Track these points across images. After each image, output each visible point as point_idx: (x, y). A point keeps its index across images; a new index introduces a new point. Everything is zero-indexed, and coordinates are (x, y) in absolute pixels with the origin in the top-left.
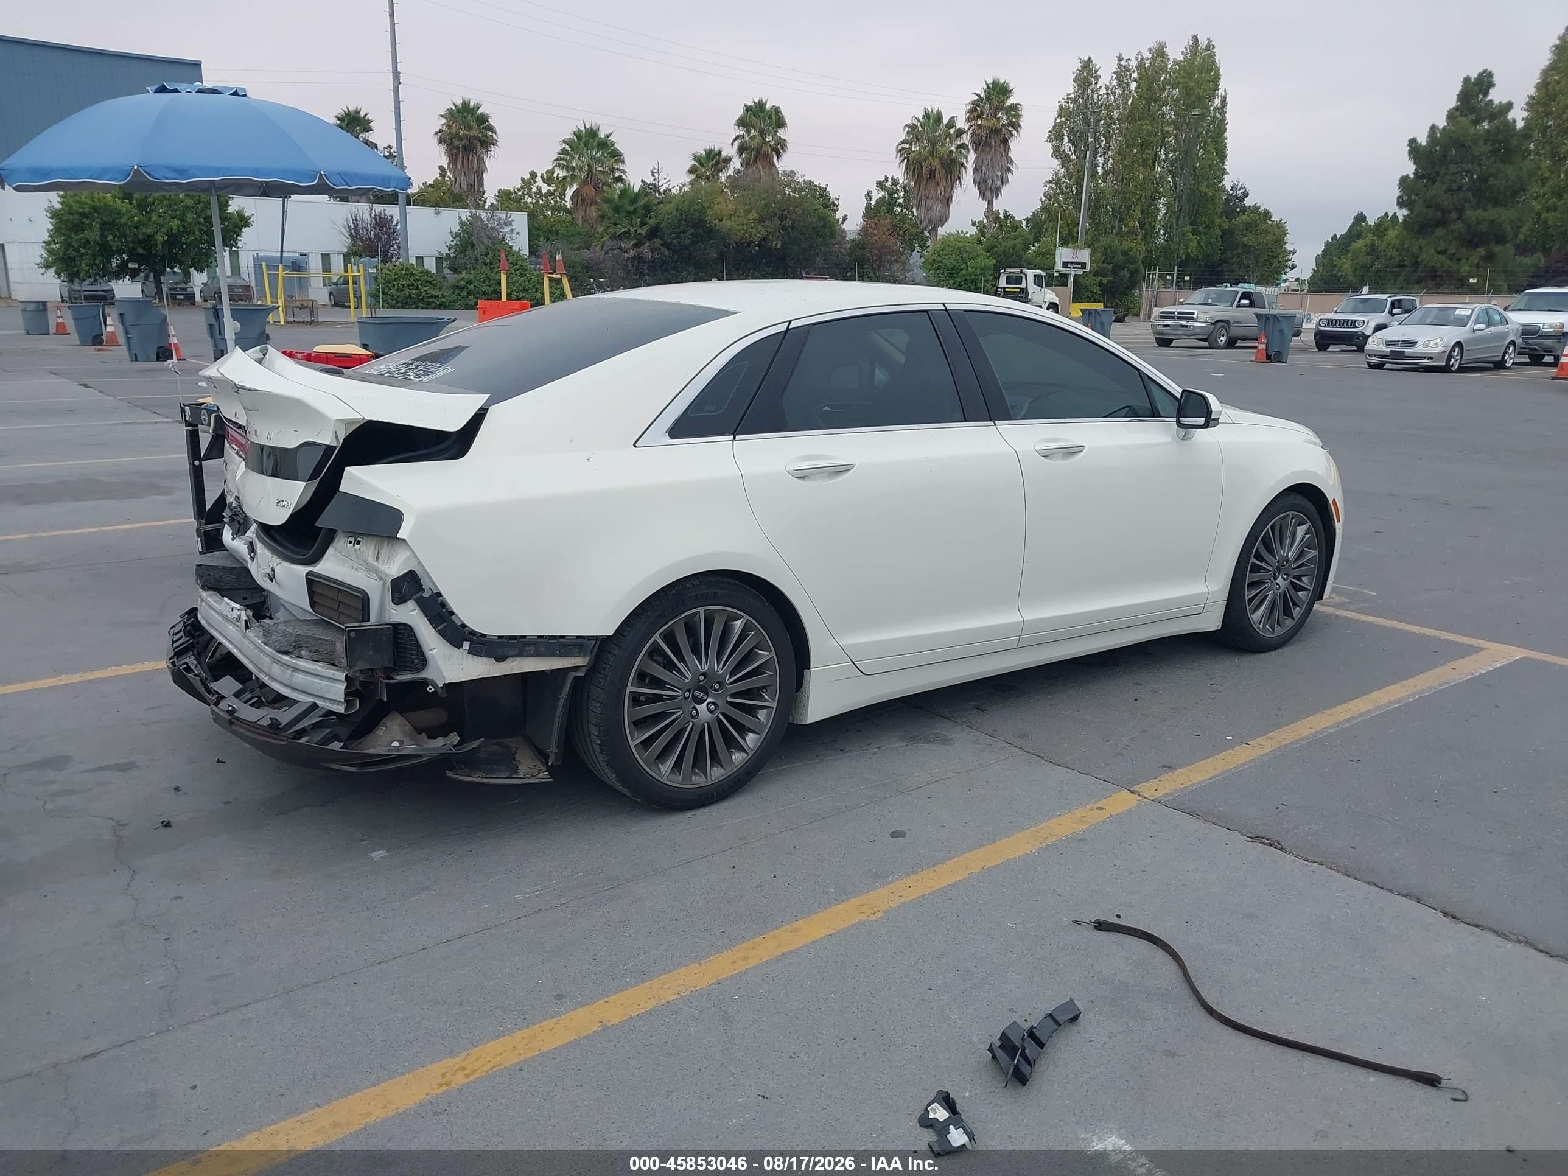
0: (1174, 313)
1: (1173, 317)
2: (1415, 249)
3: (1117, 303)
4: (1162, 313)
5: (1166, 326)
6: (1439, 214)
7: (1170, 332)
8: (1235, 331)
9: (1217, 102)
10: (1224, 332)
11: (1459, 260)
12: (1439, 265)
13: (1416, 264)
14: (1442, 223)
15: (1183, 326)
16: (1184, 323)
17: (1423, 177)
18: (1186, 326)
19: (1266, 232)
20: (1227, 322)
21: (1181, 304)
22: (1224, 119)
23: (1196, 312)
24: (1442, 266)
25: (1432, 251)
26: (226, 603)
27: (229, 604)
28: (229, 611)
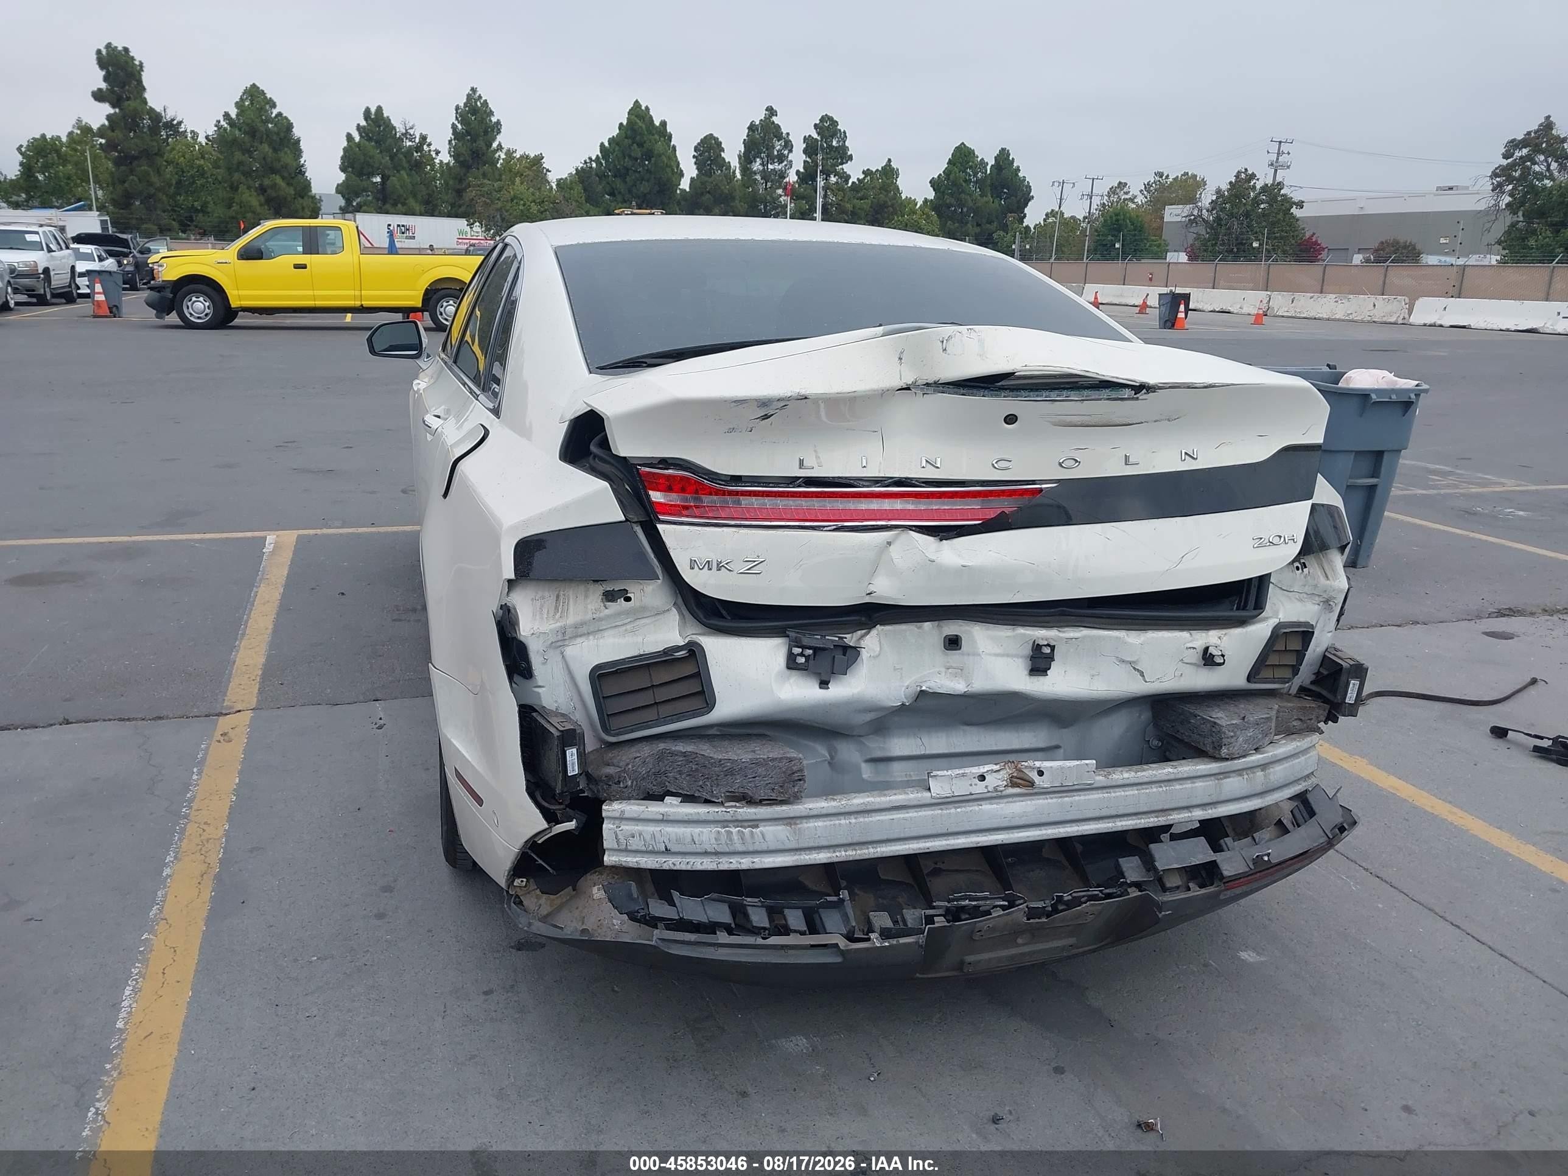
26: (951, 778)
27: (963, 775)
28: (971, 785)
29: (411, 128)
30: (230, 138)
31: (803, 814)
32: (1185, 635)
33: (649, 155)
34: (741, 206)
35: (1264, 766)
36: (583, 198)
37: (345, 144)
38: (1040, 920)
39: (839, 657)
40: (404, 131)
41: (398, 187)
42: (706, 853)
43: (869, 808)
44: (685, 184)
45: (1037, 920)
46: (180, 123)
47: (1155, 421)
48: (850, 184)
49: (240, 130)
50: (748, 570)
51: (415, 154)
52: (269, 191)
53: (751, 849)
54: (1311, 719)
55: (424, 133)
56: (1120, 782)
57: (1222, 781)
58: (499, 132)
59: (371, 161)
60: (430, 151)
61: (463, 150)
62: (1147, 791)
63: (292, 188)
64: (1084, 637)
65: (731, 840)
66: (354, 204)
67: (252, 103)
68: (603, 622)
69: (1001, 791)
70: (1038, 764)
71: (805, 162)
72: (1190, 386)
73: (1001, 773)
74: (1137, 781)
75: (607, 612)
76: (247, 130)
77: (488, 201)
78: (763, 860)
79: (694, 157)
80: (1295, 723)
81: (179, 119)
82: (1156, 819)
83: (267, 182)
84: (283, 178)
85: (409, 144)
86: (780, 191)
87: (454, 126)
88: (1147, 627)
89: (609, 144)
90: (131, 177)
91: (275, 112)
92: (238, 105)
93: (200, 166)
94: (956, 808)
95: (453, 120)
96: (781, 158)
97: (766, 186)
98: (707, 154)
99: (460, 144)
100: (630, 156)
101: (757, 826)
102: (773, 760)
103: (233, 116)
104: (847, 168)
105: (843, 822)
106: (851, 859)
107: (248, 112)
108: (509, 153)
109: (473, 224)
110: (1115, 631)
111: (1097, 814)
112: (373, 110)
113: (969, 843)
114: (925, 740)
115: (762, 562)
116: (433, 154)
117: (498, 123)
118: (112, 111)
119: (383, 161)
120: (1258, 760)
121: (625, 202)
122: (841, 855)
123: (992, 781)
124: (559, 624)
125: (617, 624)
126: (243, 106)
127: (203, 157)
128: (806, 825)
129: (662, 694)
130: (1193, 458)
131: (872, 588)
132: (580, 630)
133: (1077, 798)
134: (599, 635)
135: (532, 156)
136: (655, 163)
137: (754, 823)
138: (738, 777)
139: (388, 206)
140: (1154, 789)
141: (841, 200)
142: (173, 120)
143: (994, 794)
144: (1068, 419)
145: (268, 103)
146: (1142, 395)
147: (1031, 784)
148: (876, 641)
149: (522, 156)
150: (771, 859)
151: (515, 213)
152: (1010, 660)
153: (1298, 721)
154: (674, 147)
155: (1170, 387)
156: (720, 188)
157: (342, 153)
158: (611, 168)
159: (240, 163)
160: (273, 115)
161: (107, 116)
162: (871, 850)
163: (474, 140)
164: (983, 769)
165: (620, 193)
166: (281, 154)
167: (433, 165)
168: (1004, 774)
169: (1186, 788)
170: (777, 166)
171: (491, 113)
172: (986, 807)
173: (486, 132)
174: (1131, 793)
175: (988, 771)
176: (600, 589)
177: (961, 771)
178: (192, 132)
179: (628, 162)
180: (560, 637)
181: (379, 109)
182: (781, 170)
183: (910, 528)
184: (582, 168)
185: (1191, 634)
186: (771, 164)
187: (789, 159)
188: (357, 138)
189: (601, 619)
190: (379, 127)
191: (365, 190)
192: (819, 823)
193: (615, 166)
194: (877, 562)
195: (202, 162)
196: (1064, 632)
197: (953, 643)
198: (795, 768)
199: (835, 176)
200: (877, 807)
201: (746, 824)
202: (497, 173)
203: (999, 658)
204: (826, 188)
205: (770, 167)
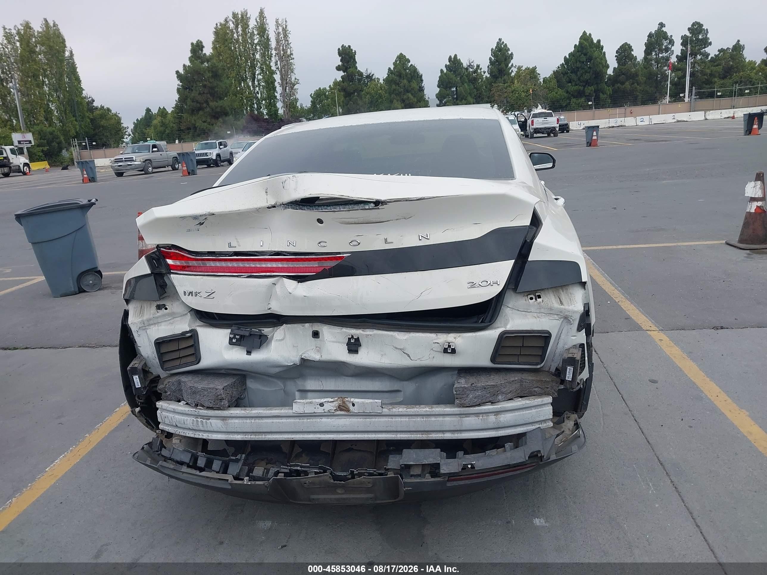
0: (122, 159)
1: (122, 161)
2: (193, 121)
3: (55, 161)
4: (115, 159)
5: (119, 166)
6: (198, 105)
7: (123, 169)
8: (154, 164)
9: (67, 54)
10: (150, 165)
11: (212, 125)
12: (205, 128)
13: (195, 128)
14: (200, 109)
15: (129, 165)
16: (129, 163)
17: (187, 89)
18: (131, 165)
19: (111, 119)
20: (150, 160)
21: (122, 154)
22: (74, 63)
23: (134, 157)
24: (206, 128)
25: (201, 122)
26: (304, 404)
27: (311, 403)
28: (315, 408)
29: (472, 62)
30: (391, 79)
31: (228, 416)
32: (433, 335)
33: (590, 59)
34: (642, 79)
35: (497, 413)
36: (557, 86)
37: (440, 74)
38: (340, 482)
39: (257, 340)
40: (469, 64)
41: (463, 92)
42: (189, 429)
43: (260, 415)
44: (610, 72)
45: (339, 482)
46: (373, 75)
47: (396, 220)
48: (709, 58)
49: (395, 75)
50: (208, 296)
51: (474, 74)
52: (406, 101)
53: (206, 430)
54: (547, 388)
55: (478, 64)
56: (397, 413)
57: (463, 419)
58: (512, 58)
59: (451, 81)
60: (481, 72)
61: (494, 70)
62: (414, 420)
63: (416, 98)
64: (375, 334)
65: (198, 424)
66: (443, 102)
67: (400, 62)
68: (159, 319)
69: (333, 412)
70: (352, 400)
71: (682, 50)
72: (407, 200)
73: (334, 403)
74: (406, 413)
75: (158, 314)
76: (398, 74)
77: (500, 94)
78: (212, 435)
79: (616, 56)
80: (536, 389)
81: (372, 73)
82: (421, 436)
83: (405, 97)
84: (412, 94)
85: (471, 70)
86: (666, 68)
87: (490, 59)
88: (410, 330)
89: (569, 56)
90: (351, 102)
91: (410, 64)
92: (394, 64)
93: (379, 93)
94: (307, 419)
95: (490, 56)
96: (667, 50)
97: (658, 66)
98: (623, 54)
99: (493, 67)
100: (580, 61)
101: (209, 419)
102: (210, 388)
103: (392, 69)
104: (708, 50)
105: (248, 421)
106: (253, 439)
107: (399, 66)
108: (519, 68)
109: (493, 106)
110: (392, 332)
111: (385, 429)
112: (453, 57)
113: (314, 438)
114: (324, 382)
115: (213, 293)
116: (483, 73)
117: (512, 54)
118: (343, 74)
119: (457, 80)
120: (489, 409)
121: (577, 85)
122: (248, 437)
123: (328, 407)
124: (140, 319)
125: (166, 320)
126: (396, 63)
127: (381, 89)
128: (230, 421)
129: (183, 353)
130: (428, 239)
131: (270, 306)
132: (150, 322)
133: (373, 420)
134: (159, 325)
135: (531, 67)
136: (593, 63)
137: (208, 418)
138: (198, 395)
139: (458, 101)
140: (419, 419)
141: (703, 68)
142: (370, 74)
143: (329, 414)
144: (347, 220)
145: (407, 61)
146: (380, 207)
147: (348, 410)
148: (282, 332)
149: (526, 69)
150: (216, 436)
151: (514, 98)
152: (340, 344)
153: (538, 388)
154: (604, 53)
155: (395, 201)
156: (629, 70)
157: (438, 79)
158: (569, 68)
159: (395, 90)
160: (409, 66)
161: (342, 76)
162: (263, 436)
163: (500, 64)
164: (323, 400)
165: (574, 81)
166: (412, 83)
167: (483, 78)
168: (336, 404)
169: (438, 420)
170: (664, 55)
171: (509, 50)
172: (324, 420)
173: (506, 59)
174: (405, 420)
175: (325, 402)
176: (155, 304)
177: (310, 401)
178: (378, 78)
179: (578, 65)
180: (143, 325)
181: (456, 56)
182: (667, 57)
183: (283, 276)
184: (556, 70)
185: (437, 335)
186: (661, 54)
187: (672, 49)
188: (445, 71)
189: (157, 318)
190: (455, 64)
191: (448, 95)
192: (237, 421)
193: (572, 67)
194: (269, 294)
195: (381, 91)
196: (365, 331)
197: (316, 334)
198: (218, 393)
199: (700, 55)
200: (264, 415)
201: (205, 418)
202: (511, 79)
203: (335, 344)
204: (693, 64)
205: (660, 55)
